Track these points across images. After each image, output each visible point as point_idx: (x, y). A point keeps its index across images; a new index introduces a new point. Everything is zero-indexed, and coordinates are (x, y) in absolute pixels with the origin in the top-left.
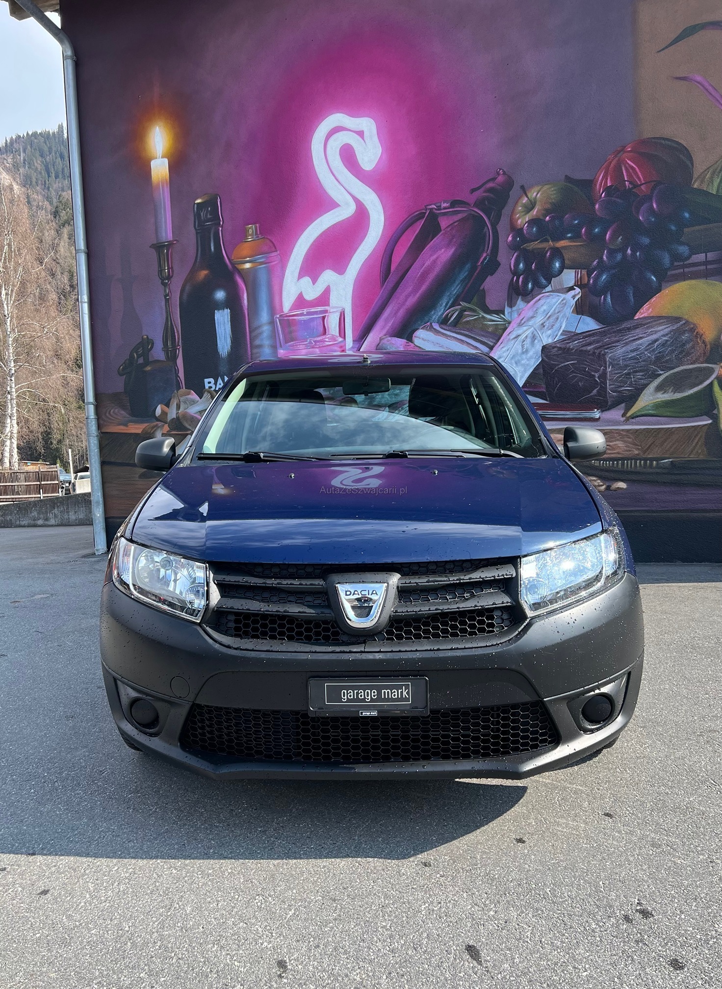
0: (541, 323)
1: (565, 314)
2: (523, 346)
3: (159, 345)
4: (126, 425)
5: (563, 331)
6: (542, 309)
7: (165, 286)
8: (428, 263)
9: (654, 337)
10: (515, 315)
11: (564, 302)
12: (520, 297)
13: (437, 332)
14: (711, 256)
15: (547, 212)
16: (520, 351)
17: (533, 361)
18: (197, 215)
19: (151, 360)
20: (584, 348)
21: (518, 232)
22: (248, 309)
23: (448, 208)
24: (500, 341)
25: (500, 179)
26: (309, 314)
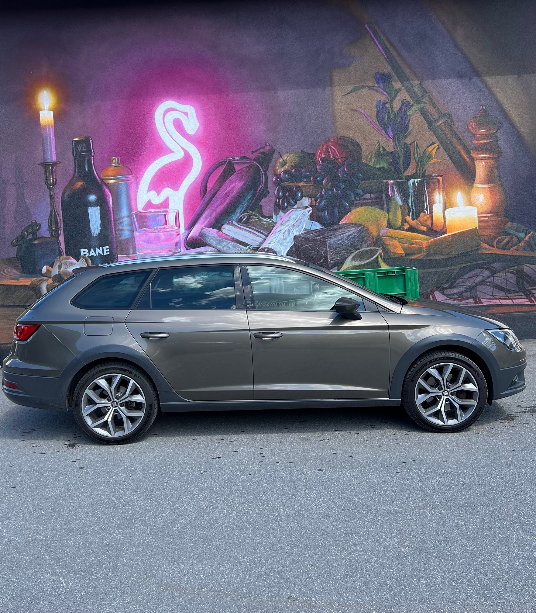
0: (292, 224)
1: (304, 220)
2: (284, 236)
3: (45, 227)
4: (17, 280)
5: (304, 229)
6: (293, 217)
7: (50, 190)
8: (229, 189)
9: (349, 233)
10: (279, 219)
11: (304, 214)
12: (281, 210)
13: (235, 226)
14: (373, 195)
15: (293, 167)
16: (282, 238)
17: (289, 244)
18: (75, 148)
19: (38, 237)
20: (315, 238)
21: (278, 176)
22: (113, 207)
23: (239, 160)
24: (271, 233)
25: (268, 148)
26: (155, 212)
